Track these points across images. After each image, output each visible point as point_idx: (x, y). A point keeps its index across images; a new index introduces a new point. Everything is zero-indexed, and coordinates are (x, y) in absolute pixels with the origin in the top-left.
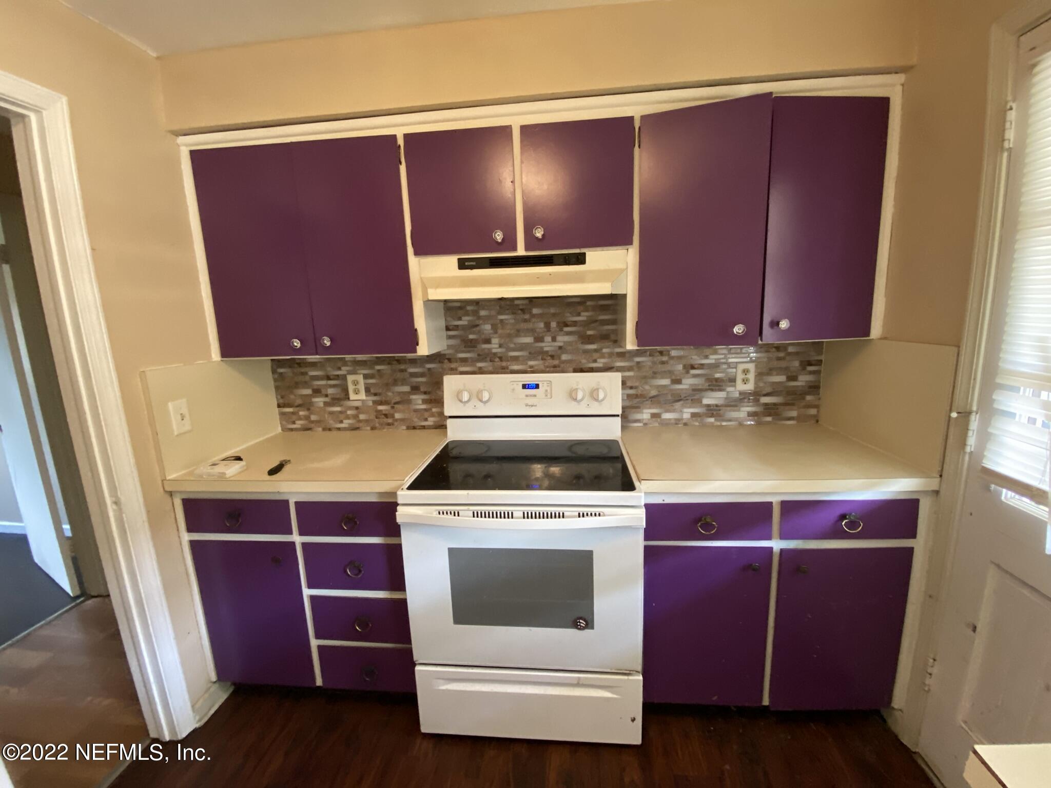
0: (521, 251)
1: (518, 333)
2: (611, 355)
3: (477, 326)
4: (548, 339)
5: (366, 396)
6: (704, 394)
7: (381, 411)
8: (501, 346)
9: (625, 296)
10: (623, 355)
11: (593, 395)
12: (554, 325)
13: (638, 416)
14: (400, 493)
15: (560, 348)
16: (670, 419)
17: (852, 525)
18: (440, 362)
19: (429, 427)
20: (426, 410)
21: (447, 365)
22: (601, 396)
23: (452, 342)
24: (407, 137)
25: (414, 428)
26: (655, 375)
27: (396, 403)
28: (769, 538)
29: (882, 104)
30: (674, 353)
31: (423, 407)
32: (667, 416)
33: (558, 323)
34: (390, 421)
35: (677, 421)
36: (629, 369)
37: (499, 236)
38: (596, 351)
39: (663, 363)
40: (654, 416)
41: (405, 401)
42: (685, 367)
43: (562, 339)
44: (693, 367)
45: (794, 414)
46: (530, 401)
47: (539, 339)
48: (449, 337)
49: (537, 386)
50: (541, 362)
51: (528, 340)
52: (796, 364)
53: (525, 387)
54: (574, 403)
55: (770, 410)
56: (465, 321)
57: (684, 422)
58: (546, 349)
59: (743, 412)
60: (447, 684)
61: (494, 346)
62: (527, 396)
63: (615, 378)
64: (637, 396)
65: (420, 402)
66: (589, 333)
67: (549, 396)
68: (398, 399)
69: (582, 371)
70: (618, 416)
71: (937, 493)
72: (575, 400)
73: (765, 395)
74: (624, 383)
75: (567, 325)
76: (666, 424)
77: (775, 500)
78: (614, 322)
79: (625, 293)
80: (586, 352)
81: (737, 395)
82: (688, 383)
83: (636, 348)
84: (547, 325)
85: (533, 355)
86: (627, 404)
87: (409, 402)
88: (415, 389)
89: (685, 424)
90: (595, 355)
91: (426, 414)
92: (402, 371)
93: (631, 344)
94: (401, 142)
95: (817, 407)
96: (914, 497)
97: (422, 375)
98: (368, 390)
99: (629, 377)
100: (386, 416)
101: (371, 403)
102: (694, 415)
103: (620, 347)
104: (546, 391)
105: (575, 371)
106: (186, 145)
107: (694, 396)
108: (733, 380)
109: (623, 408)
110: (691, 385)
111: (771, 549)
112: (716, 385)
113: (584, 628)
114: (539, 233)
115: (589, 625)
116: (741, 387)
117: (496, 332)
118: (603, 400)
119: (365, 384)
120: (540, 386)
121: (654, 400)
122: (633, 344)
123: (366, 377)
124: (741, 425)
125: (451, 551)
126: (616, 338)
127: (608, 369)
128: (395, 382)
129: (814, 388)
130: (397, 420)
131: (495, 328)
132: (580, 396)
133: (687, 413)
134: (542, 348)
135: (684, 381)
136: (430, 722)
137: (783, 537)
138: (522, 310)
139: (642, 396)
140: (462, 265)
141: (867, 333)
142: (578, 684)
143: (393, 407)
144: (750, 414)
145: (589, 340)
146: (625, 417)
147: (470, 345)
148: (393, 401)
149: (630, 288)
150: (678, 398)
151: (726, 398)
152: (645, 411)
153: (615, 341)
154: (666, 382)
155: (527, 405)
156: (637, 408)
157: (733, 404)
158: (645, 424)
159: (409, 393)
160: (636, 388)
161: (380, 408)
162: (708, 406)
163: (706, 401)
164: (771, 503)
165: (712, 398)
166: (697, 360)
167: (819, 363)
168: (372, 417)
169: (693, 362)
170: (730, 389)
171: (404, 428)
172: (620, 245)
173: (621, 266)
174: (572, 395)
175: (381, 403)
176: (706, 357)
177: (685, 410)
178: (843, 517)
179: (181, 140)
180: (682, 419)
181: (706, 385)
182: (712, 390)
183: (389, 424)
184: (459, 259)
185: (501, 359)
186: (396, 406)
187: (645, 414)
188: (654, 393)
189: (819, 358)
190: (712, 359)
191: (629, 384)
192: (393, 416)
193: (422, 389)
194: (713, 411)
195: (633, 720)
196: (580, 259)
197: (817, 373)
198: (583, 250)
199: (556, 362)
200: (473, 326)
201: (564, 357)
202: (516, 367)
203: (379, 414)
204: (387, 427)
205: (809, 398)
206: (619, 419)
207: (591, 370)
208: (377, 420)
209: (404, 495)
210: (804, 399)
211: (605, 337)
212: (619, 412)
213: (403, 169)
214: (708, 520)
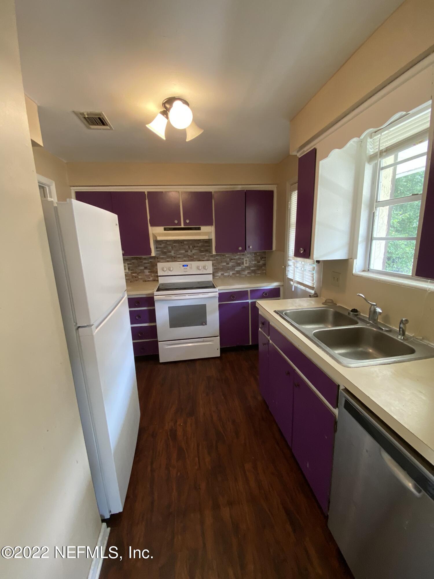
0: (182, 226)
1: (180, 249)
2: (209, 256)
3: (167, 247)
4: (189, 251)
5: (128, 271)
6: (235, 267)
7: (133, 276)
8: (174, 254)
9: (212, 239)
10: (212, 256)
11: (204, 268)
12: (191, 247)
13: (217, 275)
14: (155, 292)
15: (193, 254)
16: (226, 275)
17: (266, 294)
18: (154, 259)
19: (151, 281)
20: (149, 275)
21: (156, 260)
22: (206, 268)
23: (158, 252)
24: (148, 192)
25: (146, 281)
26: (222, 262)
27: (139, 273)
28: (248, 299)
29: (272, 192)
30: (227, 255)
31: (149, 274)
32: (225, 274)
33: (192, 247)
34: (137, 279)
35: (229, 276)
36: (214, 260)
37: (176, 222)
38: (204, 255)
39: (224, 258)
40: (222, 274)
41: (142, 272)
42: (230, 259)
43: (194, 251)
44: (232, 259)
45: (260, 272)
46: (185, 270)
47: (187, 251)
48: (157, 251)
49: (187, 266)
50: (187, 259)
51: (183, 251)
52: (259, 258)
53: (183, 266)
54: (199, 270)
55: (254, 272)
56: (162, 246)
57: (230, 276)
58: (189, 254)
59: (246, 272)
60: (168, 346)
61: (172, 253)
62: (184, 269)
63: (210, 263)
64: (217, 268)
65: (148, 272)
66: (202, 249)
67: (191, 269)
68: (139, 271)
69: (200, 261)
70: (211, 274)
71: (283, 285)
72: (199, 269)
73: (252, 267)
74: (213, 265)
75: (195, 247)
76: (225, 277)
77: (249, 290)
78: (209, 246)
79: (211, 238)
80: (201, 255)
81: (244, 267)
82: (231, 264)
83: (215, 254)
84: (189, 247)
85: (185, 256)
86: (214, 271)
87: (144, 272)
88: (146, 268)
89: (231, 277)
90: (204, 256)
91: (150, 276)
92: (141, 262)
93: (214, 253)
94: (146, 193)
95: (265, 270)
96: (279, 287)
97: (148, 263)
98: (129, 269)
99: (214, 263)
100: (135, 277)
101: (130, 273)
102: (233, 274)
103: (211, 254)
104: (190, 267)
105: (198, 261)
106: (74, 190)
107: (233, 268)
108: (243, 263)
109: (213, 272)
110: (232, 265)
111: (248, 302)
112: (239, 265)
113: (204, 325)
114: (188, 221)
115: (206, 324)
116: (245, 265)
117: (173, 249)
118: (207, 269)
119: (128, 267)
120: (188, 265)
121: (222, 270)
122: (215, 252)
123: (128, 264)
124: (246, 276)
125: (169, 307)
126: (210, 251)
127: (208, 260)
128: (139, 266)
129: (264, 265)
130: (139, 279)
131: (172, 247)
132: (200, 268)
133: (231, 273)
134: (187, 254)
135: (230, 264)
136: (162, 359)
137: (251, 299)
138: (181, 242)
139: (218, 268)
140: (165, 229)
141: (272, 249)
142: (203, 341)
143: (138, 274)
144: (248, 273)
145: (202, 252)
146: (213, 274)
147: (164, 253)
148: (138, 272)
149: (213, 237)
150: (228, 269)
151: (242, 269)
152: (219, 273)
153: (210, 252)
154: (225, 264)
155: (184, 271)
156: (217, 272)
157: (243, 270)
158: (219, 277)
159: (144, 269)
160: (216, 266)
161: (133, 275)
162: (237, 271)
163: (236, 270)
164: (248, 291)
165: (238, 269)
166: (233, 257)
167: (265, 258)
168: (131, 277)
169: (232, 258)
170: (242, 266)
171: (142, 281)
172: (210, 225)
173: (210, 231)
174: (198, 268)
175: (134, 273)
176: (236, 257)
177: (231, 272)
178: (264, 293)
179: (72, 188)
180: (230, 275)
181: (236, 265)
182: (238, 266)
183: (136, 280)
184: (164, 228)
185: (174, 258)
186: (139, 274)
187: (219, 274)
188: (221, 267)
189: (265, 256)
190: (237, 257)
191: (214, 265)
192: (138, 277)
193: (148, 268)
194: (238, 272)
195: (218, 349)
196: (199, 229)
197: (265, 260)
198: (200, 226)
199: (192, 259)
200: (165, 247)
201: (195, 257)
202: (179, 260)
203: (133, 277)
204: (136, 281)
205: (263, 268)
206: (212, 275)
207: (203, 261)
208: (132, 279)
209: (156, 293)
210: (262, 268)
211: (207, 251)
212: (212, 273)
213: (147, 201)
214: (234, 295)
